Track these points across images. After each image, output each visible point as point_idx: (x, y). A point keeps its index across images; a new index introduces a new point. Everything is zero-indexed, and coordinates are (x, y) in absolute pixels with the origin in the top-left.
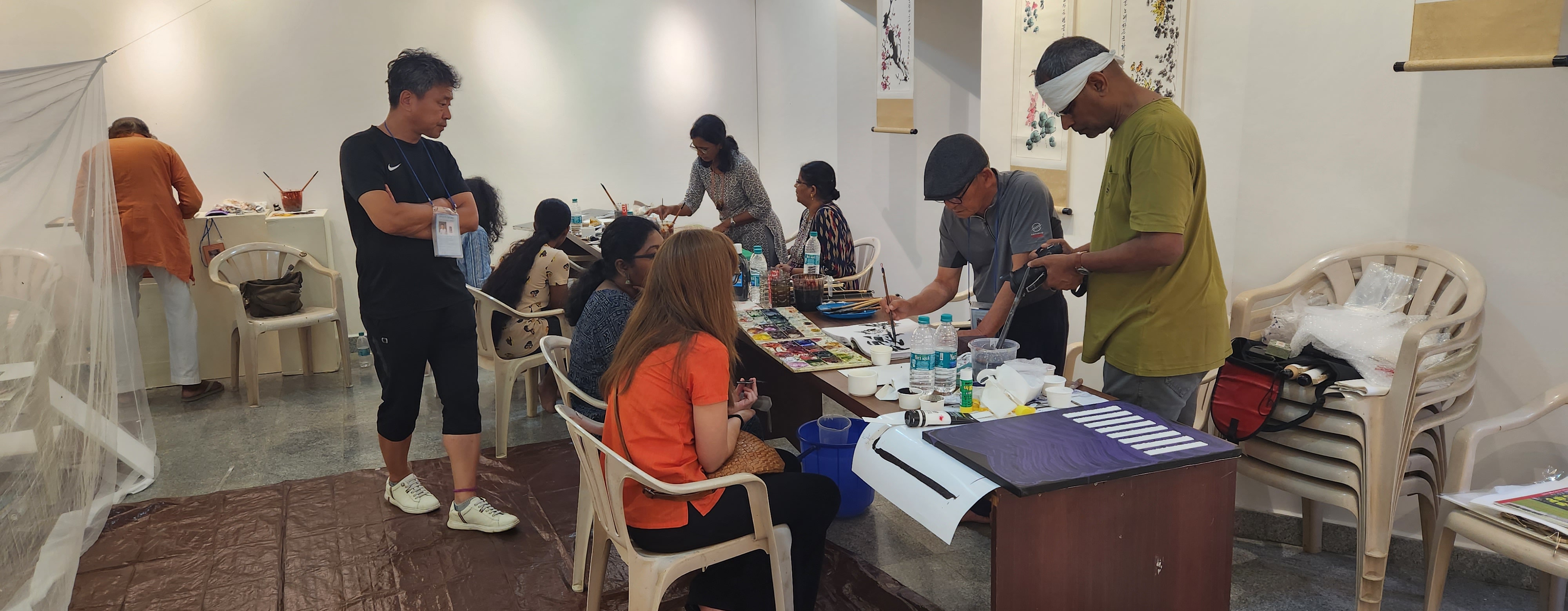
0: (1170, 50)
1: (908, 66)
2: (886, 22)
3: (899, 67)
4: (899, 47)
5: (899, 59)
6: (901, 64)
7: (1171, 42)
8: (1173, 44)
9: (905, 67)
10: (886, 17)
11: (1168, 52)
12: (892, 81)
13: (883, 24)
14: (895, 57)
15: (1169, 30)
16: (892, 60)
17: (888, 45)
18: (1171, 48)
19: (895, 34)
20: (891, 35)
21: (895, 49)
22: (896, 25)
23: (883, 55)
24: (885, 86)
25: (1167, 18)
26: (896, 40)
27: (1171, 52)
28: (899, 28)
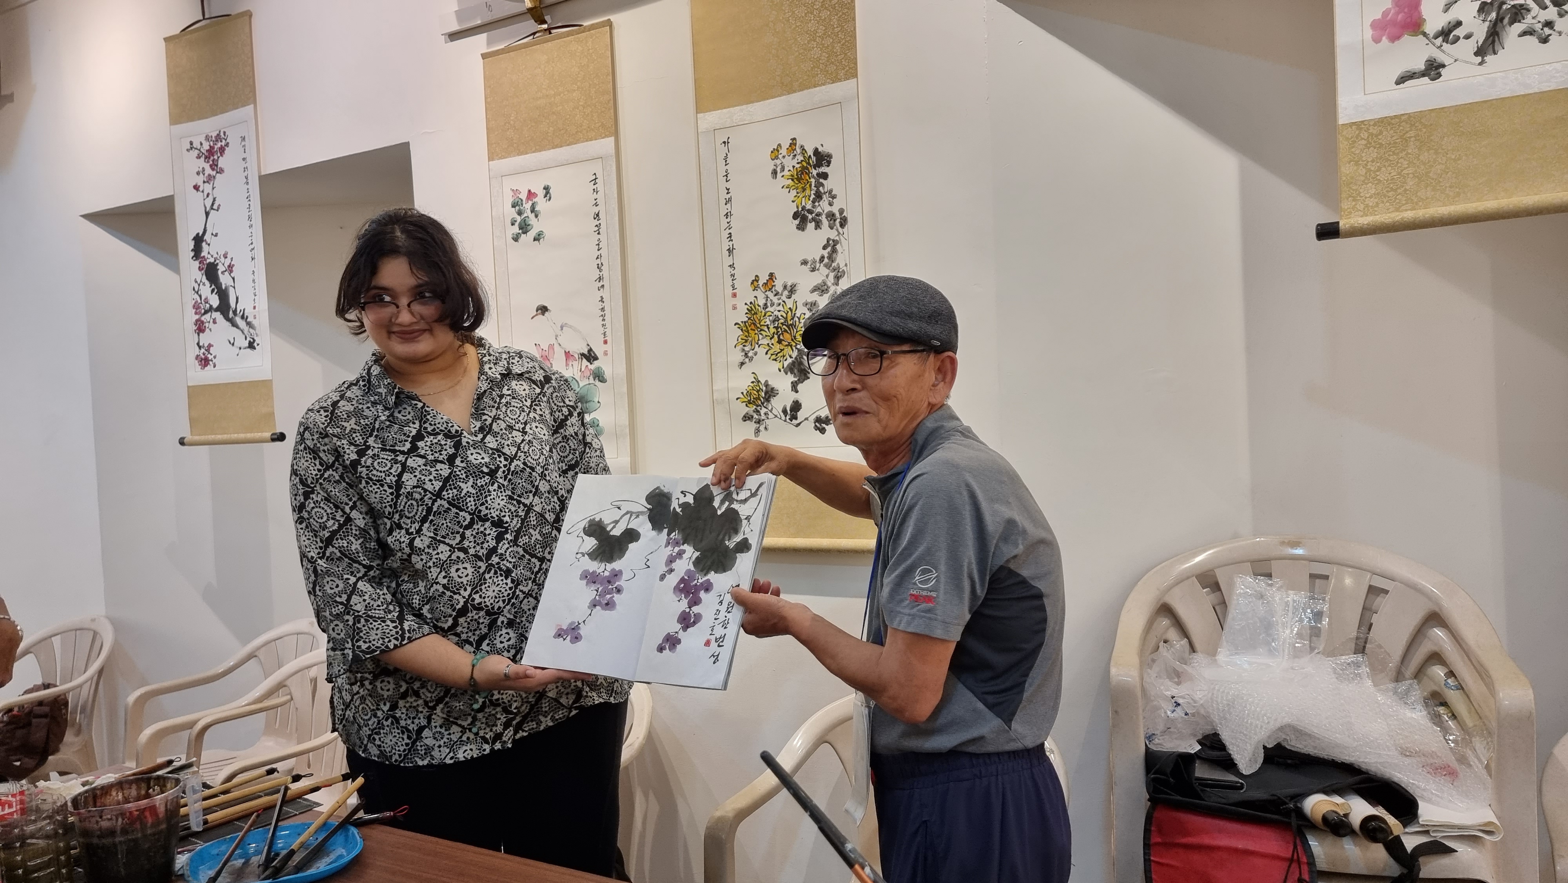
0: (829, 249)
1: (255, 322)
2: (197, 251)
3: (234, 325)
4: (231, 290)
5: (235, 312)
6: (238, 320)
7: (833, 235)
8: (837, 238)
9: (249, 324)
10: (199, 240)
11: (826, 253)
12: (221, 351)
13: (192, 254)
14: (224, 308)
15: (824, 216)
16: (217, 315)
17: (206, 290)
18: (832, 246)
19: (221, 268)
20: (211, 272)
21: (223, 295)
22: (222, 253)
23: (196, 307)
24: (204, 362)
25: (819, 196)
26: (225, 280)
27: (834, 251)
28: (229, 257)
